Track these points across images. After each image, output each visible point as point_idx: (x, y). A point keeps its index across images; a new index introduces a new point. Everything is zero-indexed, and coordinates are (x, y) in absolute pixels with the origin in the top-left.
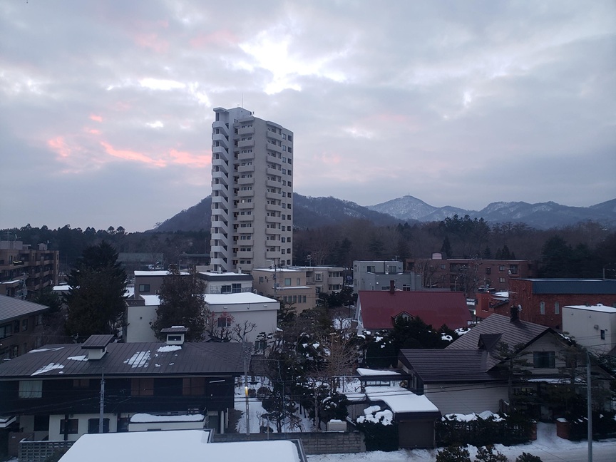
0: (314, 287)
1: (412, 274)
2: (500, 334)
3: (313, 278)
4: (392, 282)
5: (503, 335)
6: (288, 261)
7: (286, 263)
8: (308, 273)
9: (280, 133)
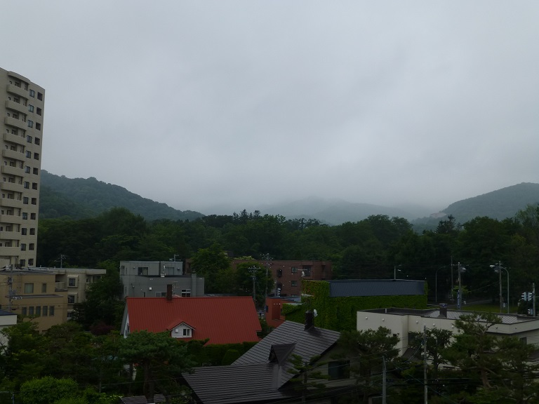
0: (65, 295)
1: (194, 276)
2: (294, 344)
3: (65, 284)
4: (170, 287)
5: (296, 345)
6: (31, 261)
7: (27, 263)
8: (59, 277)
9: (26, 89)
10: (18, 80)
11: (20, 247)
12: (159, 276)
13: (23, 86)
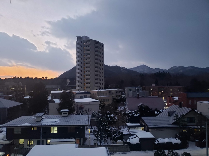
0: (111, 96)
2: (175, 111)
3: (111, 93)
4: (138, 94)
6: (103, 87)
8: (109, 91)
9: (99, 44)
10: (97, 42)
11: (100, 84)
12: (135, 91)
13: (98, 44)
